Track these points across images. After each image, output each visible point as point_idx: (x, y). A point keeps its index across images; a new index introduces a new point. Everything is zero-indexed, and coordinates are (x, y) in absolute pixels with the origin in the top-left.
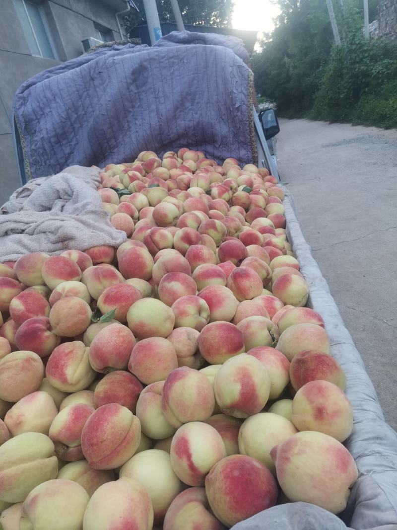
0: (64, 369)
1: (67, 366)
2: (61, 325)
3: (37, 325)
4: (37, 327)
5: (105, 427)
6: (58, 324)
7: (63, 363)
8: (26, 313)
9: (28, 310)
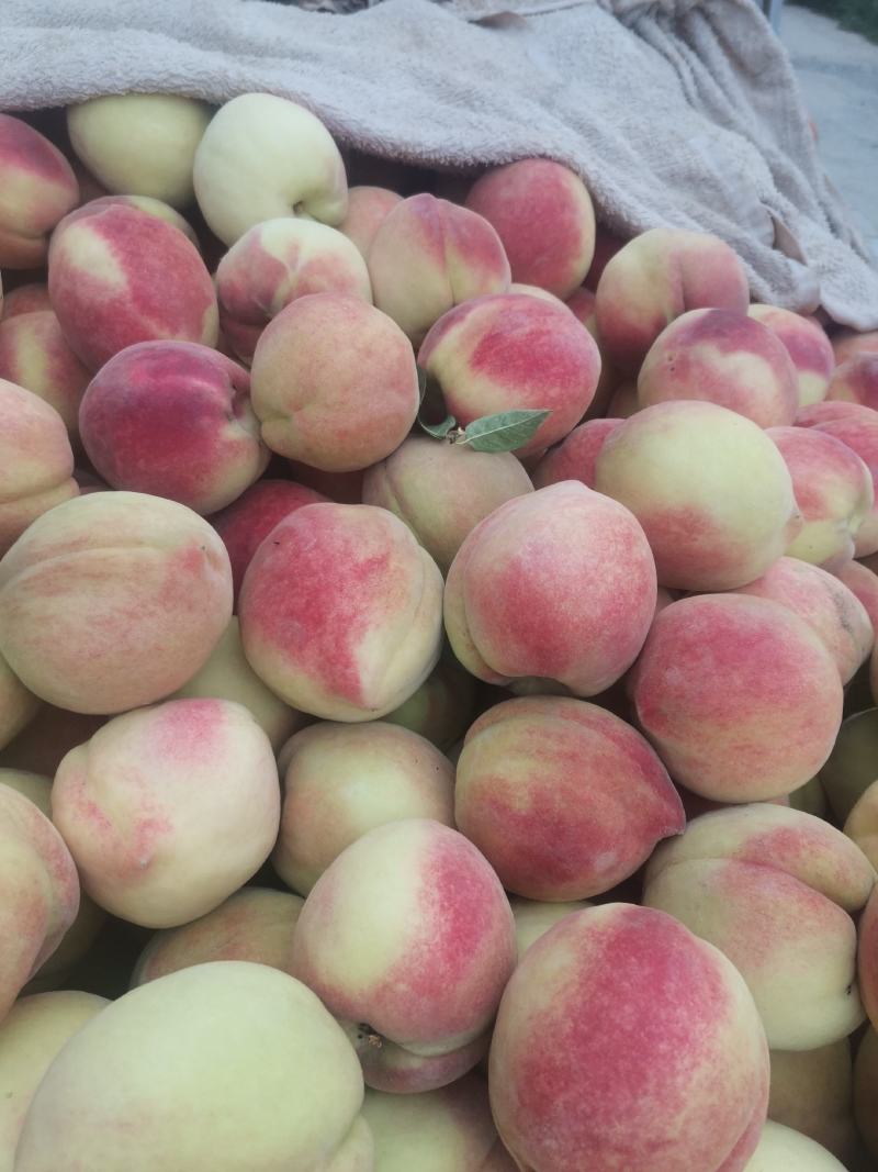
0: (351, 638)
1: (363, 625)
2: (313, 412)
3: (197, 383)
4: (199, 393)
5: (680, 1080)
6: (298, 408)
7: (345, 607)
8: (129, 306)
9: (141, 298)
